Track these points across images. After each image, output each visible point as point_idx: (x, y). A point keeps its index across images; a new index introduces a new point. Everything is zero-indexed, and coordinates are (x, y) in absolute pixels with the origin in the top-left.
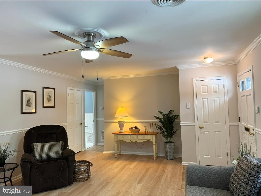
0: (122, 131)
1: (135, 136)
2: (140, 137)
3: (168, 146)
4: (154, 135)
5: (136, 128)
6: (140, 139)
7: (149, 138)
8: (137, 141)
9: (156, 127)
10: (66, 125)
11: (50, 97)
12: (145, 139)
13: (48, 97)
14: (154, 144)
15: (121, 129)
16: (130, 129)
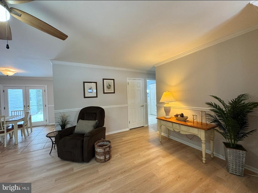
0: (167, 117)
1: (178, 125)
2: (183, 128)
3: (229, 152)
4: (204, 131)
5: (182, 115)
6: (184, 130)
7: (195, 131)
8: (180, 132)
9: (208, 119)
10: (127, 106)
11: (109, 86)
12: (190, 132)
13: (108, 85)
14: (203, 142)
15: (166, 115)
16: (175, 116)
